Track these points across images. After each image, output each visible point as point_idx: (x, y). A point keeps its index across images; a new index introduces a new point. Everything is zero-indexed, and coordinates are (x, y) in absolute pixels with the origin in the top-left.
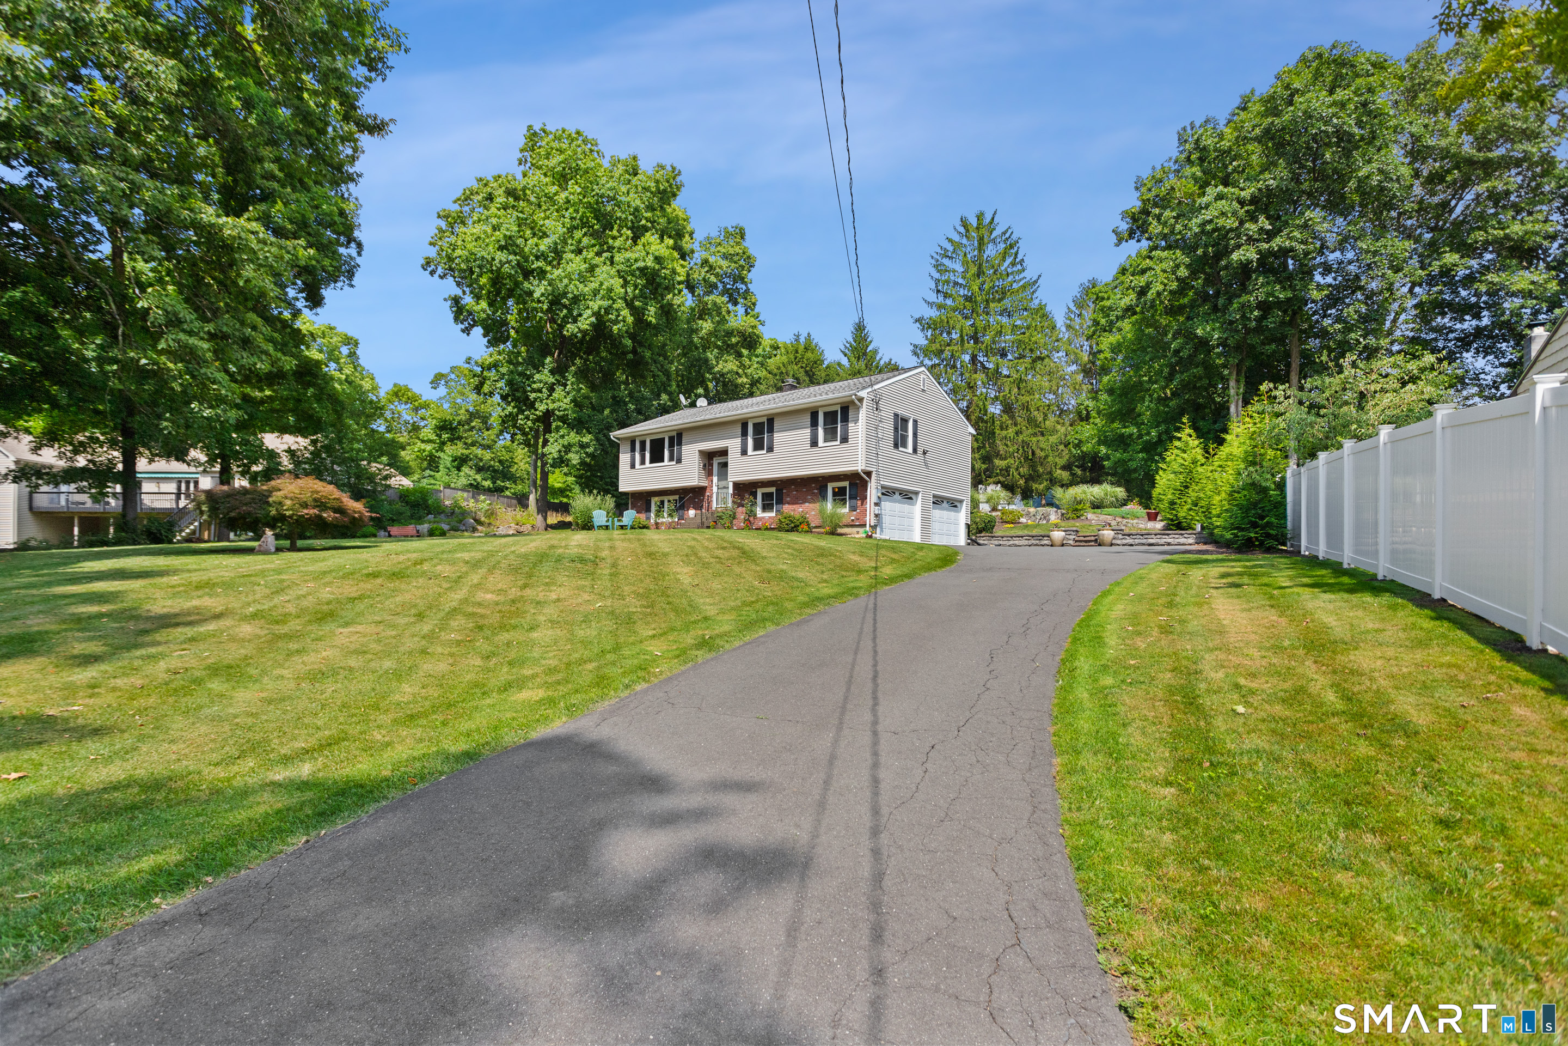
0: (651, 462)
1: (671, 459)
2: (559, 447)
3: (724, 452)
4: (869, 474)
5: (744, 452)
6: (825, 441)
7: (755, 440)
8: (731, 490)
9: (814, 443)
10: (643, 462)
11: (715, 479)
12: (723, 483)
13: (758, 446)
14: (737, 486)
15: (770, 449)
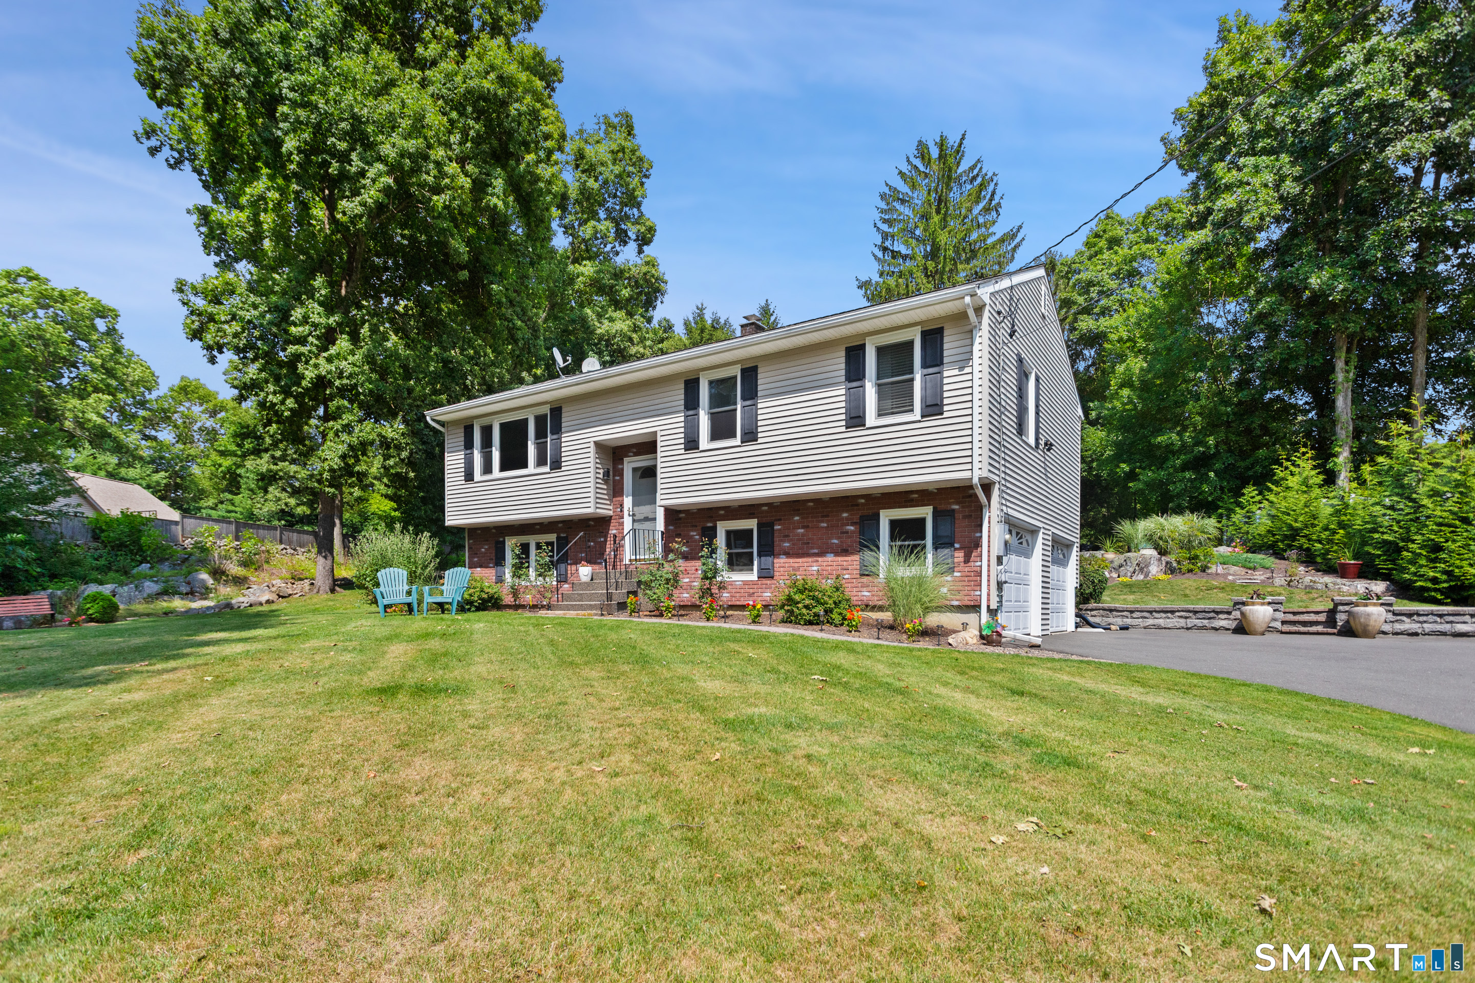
0: (503, 468)
1: (541, 462)
2: (343, 448)
3: (648, 446)
4: (987, 487)
5: (692, 444)
6: (881, 414)
7: (713, 417)
8: (660, 525)
9: (855, 419)
10: (487, 469)
11: (628, 502)
12: (644, 510)
13: (722, 430)
14: (672, 514)
15: (750, 436)
